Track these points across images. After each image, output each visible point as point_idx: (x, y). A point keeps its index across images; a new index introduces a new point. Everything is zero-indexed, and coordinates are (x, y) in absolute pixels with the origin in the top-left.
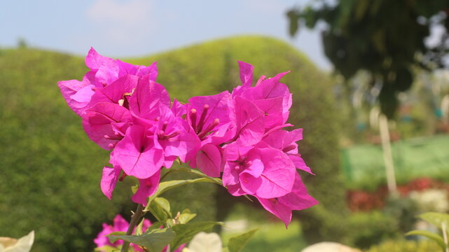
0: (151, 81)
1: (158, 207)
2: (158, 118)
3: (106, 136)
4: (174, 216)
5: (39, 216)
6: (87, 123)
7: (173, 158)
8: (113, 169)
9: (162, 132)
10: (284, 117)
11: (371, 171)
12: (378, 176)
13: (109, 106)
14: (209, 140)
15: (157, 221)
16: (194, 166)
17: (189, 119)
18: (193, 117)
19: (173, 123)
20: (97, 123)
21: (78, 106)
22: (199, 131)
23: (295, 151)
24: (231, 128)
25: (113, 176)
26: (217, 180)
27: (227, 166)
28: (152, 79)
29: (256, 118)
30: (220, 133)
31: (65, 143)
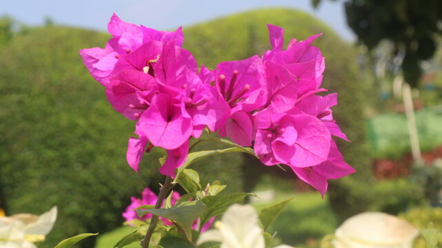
0: (176, 47)
1: (187, 178)
2: (185, 86)
3: (131, 106)
4: (204, 187)
5: (69, 191)
6: (111, 92)
7: (202, 127)
8: (139, 140)
9: (190, 100)
10: (317, 81)
11: (395, 140)
12: (403, 144)
13: (134, 74)
14: (240, 107)
15: (186, 193)
16: (224, 135)
17: (217, 85)
18: (222, 83)
19: (201, 90)
20: (121, 92)
21: (101, 75)
22: (229, 98)
23: (330, 118)
24: (261, 95)
25: (139, 147)
26: (248, 149)
27: (258, 135)
28: (177, 45)
29: (288, 83)
30: (251, 100)
31: (93, 118)
